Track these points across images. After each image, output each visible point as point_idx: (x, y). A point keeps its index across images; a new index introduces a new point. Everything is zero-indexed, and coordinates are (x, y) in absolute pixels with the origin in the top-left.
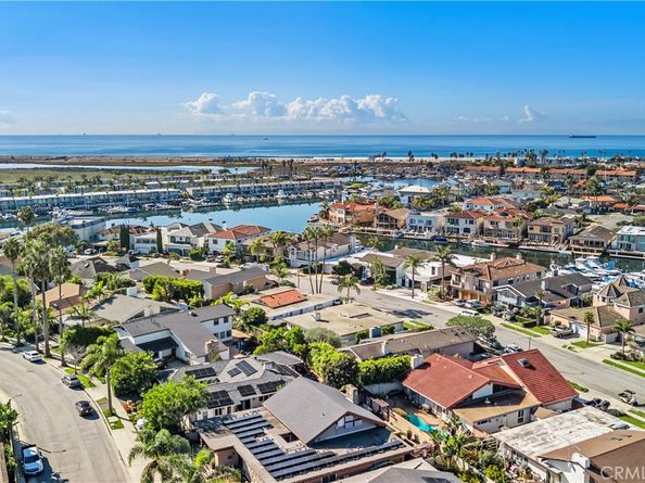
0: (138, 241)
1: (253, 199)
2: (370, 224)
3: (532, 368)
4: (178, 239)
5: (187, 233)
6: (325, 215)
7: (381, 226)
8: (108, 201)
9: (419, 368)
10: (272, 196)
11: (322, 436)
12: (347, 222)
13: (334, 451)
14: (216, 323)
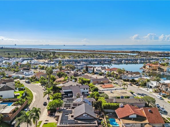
0: (90, 70)
1: (131, 62)
2: (156, 70)
3: (152, 113)
4: (98, 70)
5: (100, 69)
6: (145, 67)
7: (159, 71)
8: (94, 61)
9: (121, 107)
10: (136, 61)
11: (78, 117)
12: (149, 69)
13: (78, 121)
14: (84, 89)
